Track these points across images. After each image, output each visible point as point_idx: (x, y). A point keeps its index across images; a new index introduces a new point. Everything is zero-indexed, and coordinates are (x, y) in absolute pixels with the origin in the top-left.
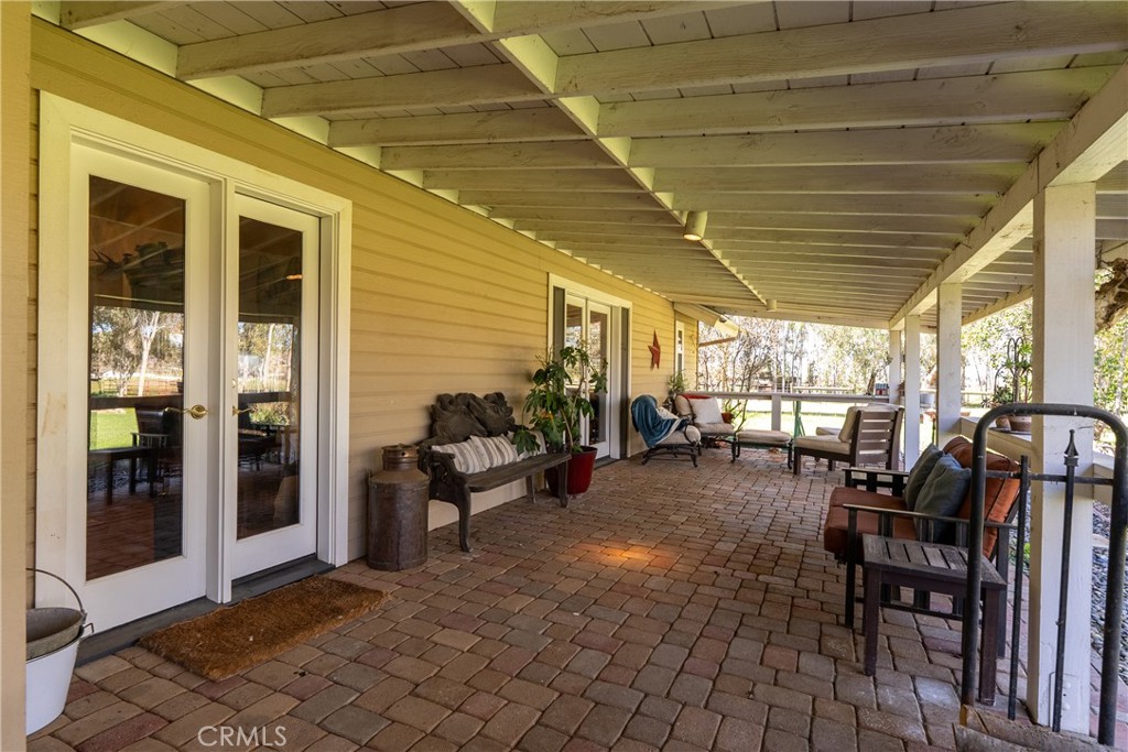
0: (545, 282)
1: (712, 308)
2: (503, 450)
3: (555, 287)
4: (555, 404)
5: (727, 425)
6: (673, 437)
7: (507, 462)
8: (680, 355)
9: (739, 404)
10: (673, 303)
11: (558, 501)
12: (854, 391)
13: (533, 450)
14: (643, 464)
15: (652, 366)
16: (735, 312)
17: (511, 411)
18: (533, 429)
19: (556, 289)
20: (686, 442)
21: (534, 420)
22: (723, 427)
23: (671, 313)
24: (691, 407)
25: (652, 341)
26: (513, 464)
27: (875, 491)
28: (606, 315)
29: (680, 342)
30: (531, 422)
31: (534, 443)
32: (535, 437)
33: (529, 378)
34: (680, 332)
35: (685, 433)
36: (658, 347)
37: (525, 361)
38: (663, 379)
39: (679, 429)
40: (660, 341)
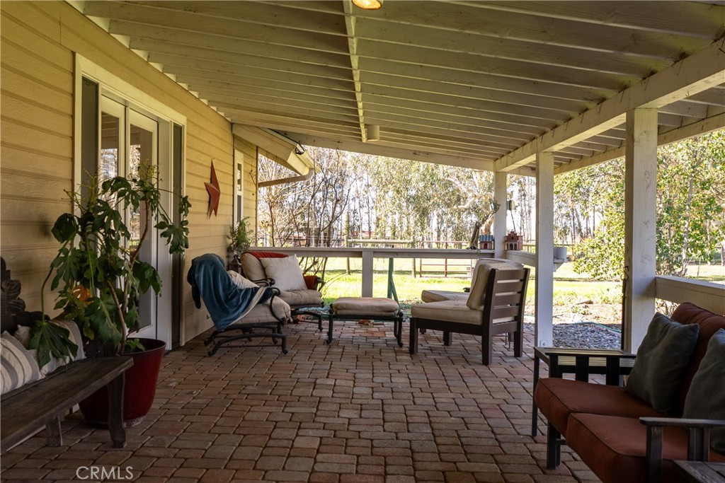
0: (69, 68)
1: (285, 134)
2: (13, 361)
3: (84, 79)
4: (101, 273)
5: (311, 292)
6: (254, 313)
7: (20, 384)
8: (239, 197)
9: (315, 263)
10: (232, 124)
11: (106, 435)
12: (413, 244)
13: (63, 354)
14: (210, 355)
15: (209, 214)
16: (314, 141)
17: (17, 287)
18: (61, 318)
19: (86, 81)
20: (272, 319)
21: (63, 302)
22: (307, 295)
23: (229, 139)
24: (264, 269)
25: (209, 176)
26: (33, 386)
27: (586, 380)
28: (151, 133)
29: (239, 182)
30: (57, 307)
31: (66, 343)
32: (67, 332)
33: (43, 228)
34: (239, 166)
35: (270, 307)
36: (217, 185)
37: (36, 199)
38: (220, 231)
39: (262, 301)
40: (218, 175)
